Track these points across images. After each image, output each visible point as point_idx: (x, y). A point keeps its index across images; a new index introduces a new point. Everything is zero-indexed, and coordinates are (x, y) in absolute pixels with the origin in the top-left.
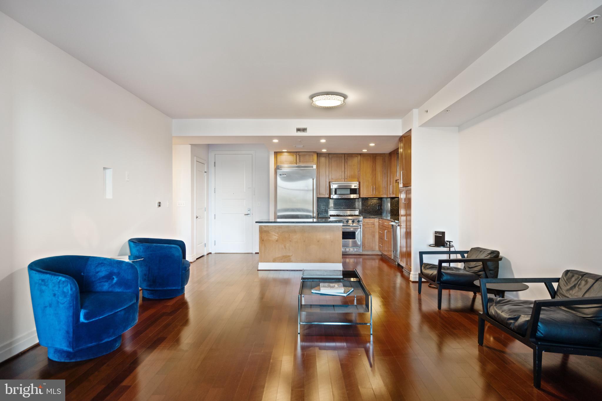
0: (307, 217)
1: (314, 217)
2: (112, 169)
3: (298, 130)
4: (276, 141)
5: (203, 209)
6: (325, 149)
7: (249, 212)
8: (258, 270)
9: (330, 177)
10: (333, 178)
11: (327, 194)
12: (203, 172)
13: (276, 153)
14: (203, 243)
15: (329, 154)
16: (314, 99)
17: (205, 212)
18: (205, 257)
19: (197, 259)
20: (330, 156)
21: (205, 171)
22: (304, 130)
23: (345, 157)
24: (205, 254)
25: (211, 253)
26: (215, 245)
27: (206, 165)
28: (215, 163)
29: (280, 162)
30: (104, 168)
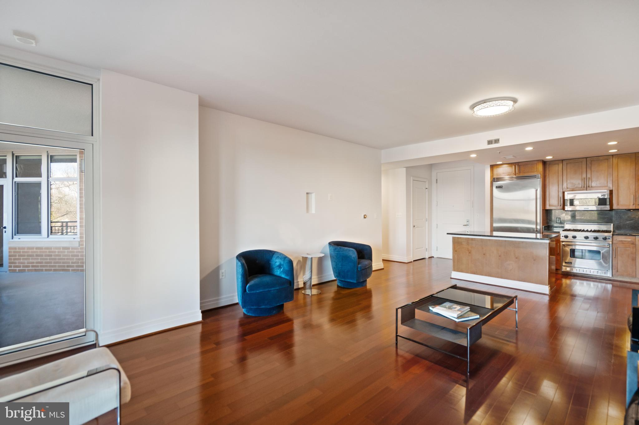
0: (528, 231)
1: (537, 231)
2: (314, 194)
3: (490, 142)
4: (474, 156)
5: (424, 220)
6: (551, 156)
7: (467, 223)
8: (451, 278)
9: (565, 185)
10: (568, 187)
11: (560, 204)
12: (424, 188)
13: (492, 167)
14: (424, 248)
15: (563, 160)
16: (475, 109)
17: (427, 222)
18: (427, 260)
19: (414, 261)
20: (565, 163)
21: (427, 187)
22: (497, 141)
23: (587, 162)
24: (427, 257)
25: (433, 257)
26: (437, 250)
27: (427, 183)
28: (437, 180)
29: (497, 174)
30: (307, 193)
